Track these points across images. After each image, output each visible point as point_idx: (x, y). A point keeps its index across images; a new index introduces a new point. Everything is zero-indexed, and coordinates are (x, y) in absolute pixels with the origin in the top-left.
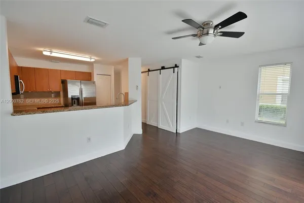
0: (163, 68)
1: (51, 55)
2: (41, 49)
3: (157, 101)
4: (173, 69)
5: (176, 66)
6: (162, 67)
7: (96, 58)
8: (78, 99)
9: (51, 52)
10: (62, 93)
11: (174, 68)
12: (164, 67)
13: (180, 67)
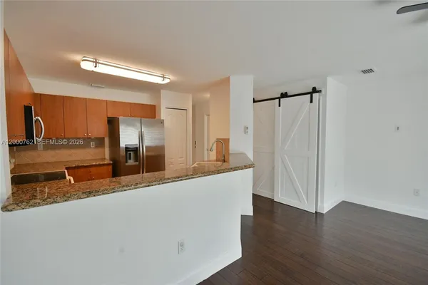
0: (284, 95)
1: (96, 70)
2: (77, 57)
3: (273, 153)
4: (309, 95)
5: (315, 90)
6: (282, 94)
7: (172, 77)
8: (136, 150)
9: (96, 63)
10: (107, 141)
11: (311, 93)
12: (286, 93)
13: (323, 92)
